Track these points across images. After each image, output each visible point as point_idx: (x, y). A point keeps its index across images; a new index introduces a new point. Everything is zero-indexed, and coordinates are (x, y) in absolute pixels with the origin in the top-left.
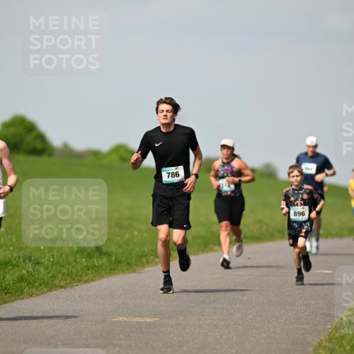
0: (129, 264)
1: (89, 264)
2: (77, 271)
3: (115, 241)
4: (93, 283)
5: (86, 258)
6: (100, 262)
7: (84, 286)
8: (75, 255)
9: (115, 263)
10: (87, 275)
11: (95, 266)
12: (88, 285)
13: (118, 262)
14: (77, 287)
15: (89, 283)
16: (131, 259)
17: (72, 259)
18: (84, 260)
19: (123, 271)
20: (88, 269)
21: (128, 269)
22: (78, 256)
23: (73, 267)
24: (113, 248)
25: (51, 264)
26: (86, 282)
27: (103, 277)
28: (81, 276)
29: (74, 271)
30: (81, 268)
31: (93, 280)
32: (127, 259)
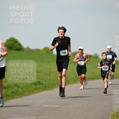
0: (49, 87)
1: (36, 87)
2: (32, 89)
3: (45, 80)
4: (37, 94)
5: (35, 85)
6: (39, 87)
7: (34, 95)
8: (31, 84)
9: (44, 87)
10: (35, 91)
11: (38, 88)
12: (35, 94)
13: (46, 87)
14: (32, 95)
15: (36, 94)
16: (50, 86)
17: (30, 86)
18: (34, 86)
19: (47, 90)
20: (36, 89)
21: (49, 89)
22: (32, 85)
23: (31, 88)
24: (44, 82)
25: (23, 87)
26: (35, 93)
27: (40, 92)
28: (33, 91)
29: (31, 90)
30: (33, 89)
31: (37, 93)
32: (48, 86)
